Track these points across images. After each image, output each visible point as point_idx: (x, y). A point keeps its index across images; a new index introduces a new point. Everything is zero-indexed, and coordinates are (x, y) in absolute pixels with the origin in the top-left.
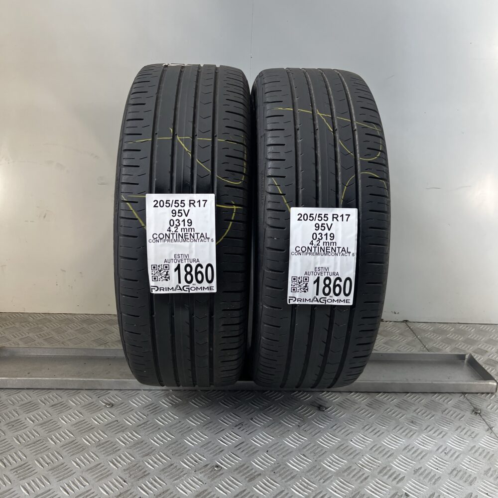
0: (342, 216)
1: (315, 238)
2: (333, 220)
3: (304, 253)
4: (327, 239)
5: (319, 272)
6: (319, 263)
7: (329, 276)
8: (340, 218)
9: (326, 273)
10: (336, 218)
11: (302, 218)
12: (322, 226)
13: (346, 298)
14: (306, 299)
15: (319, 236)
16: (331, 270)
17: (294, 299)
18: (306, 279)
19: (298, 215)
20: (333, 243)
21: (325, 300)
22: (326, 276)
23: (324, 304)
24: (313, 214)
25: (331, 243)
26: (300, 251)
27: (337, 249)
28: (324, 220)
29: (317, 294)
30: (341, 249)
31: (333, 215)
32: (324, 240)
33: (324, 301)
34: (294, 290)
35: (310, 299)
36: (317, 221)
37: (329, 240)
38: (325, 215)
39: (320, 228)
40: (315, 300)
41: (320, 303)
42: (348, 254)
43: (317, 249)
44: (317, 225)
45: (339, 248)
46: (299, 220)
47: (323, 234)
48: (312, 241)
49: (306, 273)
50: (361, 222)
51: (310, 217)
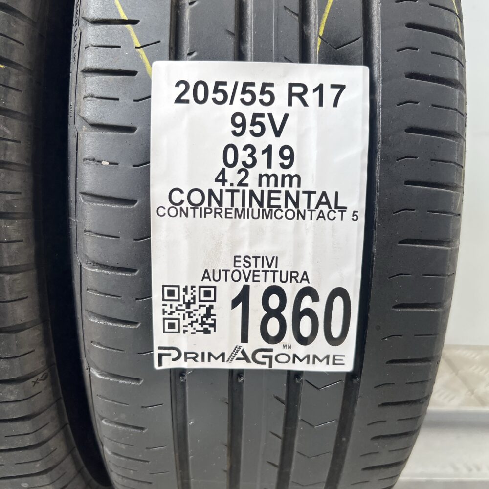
0: (320, 88)
1: (230, 160)
2: (290, 104)
3: (198, 211)
4: (269, 166)
5: (247, 271)
6: (247, 243)
7: (278, 283)
8: (311, 97)
9: (270, 275)
10: (300, 96)
11: (189, 96)
12: (253, 123)
13: (332, 350)
14: (210, 354)
15: (243, 156)
16: (284, 266)
17: (175, 354)
18: (207, 294)
19: (178, 85)
20: (291, 177)
21: (270, 357)
22: (270, 283)
23: (266, 367)
24: (225, 83)
25: (283, 177)
26: (186, 205)
27: (303, 198)
28: (261, 101)
29: (245, 339)
30: (315, 199)
31: (291, 86)
32: (261, 166)
33: (267, 360)
34: (171, 326)
35: (223, 354)
36: (238, 107)
37: (276, 169)
38: (265, 85)
39: (249, 127)
40: (240, 355)
41: (253, 366)
42: (338, 214)
43: (238, 196)
44: (238, 120)
45: (309, 193)
46: (179, 100)
47: (259, 149)
48: (223, 172)
49: (206, 275)
50: (379, 110)
51: (216, 91)
